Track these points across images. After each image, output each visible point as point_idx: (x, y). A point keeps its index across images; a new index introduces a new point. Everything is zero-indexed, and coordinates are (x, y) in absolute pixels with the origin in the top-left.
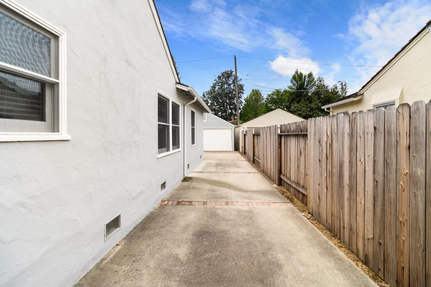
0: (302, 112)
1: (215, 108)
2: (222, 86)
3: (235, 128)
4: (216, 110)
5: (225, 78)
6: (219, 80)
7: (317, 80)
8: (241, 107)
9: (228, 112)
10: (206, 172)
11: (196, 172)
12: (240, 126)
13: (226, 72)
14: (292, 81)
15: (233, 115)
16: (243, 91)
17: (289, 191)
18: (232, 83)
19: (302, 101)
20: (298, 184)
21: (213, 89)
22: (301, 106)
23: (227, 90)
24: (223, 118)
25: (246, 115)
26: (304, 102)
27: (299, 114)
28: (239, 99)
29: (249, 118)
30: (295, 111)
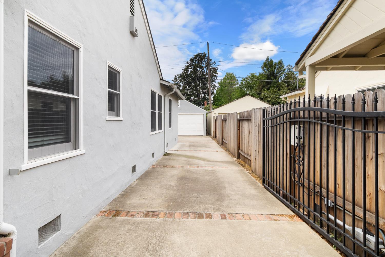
0: (271, 99)
1: (187, 92)
2: (194, 69)
3: (207, 113)
4: (189, 94)
5: (198, 61)
6: (192, 62)
7: (287, 68)
8: (215, 91)
9: (201, 97)
10: (182, 150)
11: (173, 150)
12: (212, 112)
13: (199, 55)
14: (263, 68)
15: (206, 99)
16: (216, 75)
17: (243, 161)
18: (206, 66)
19: (271, 88)
20: (248, 154)
21: (185, 72)
22: (271, 93)
23: (200, 72)
24: (196, 102)
25: (220, 100)
26: (273, 89)
27: (268, 100)
28: (213, 83)
29: (223, 103)
30: (265, 98)
